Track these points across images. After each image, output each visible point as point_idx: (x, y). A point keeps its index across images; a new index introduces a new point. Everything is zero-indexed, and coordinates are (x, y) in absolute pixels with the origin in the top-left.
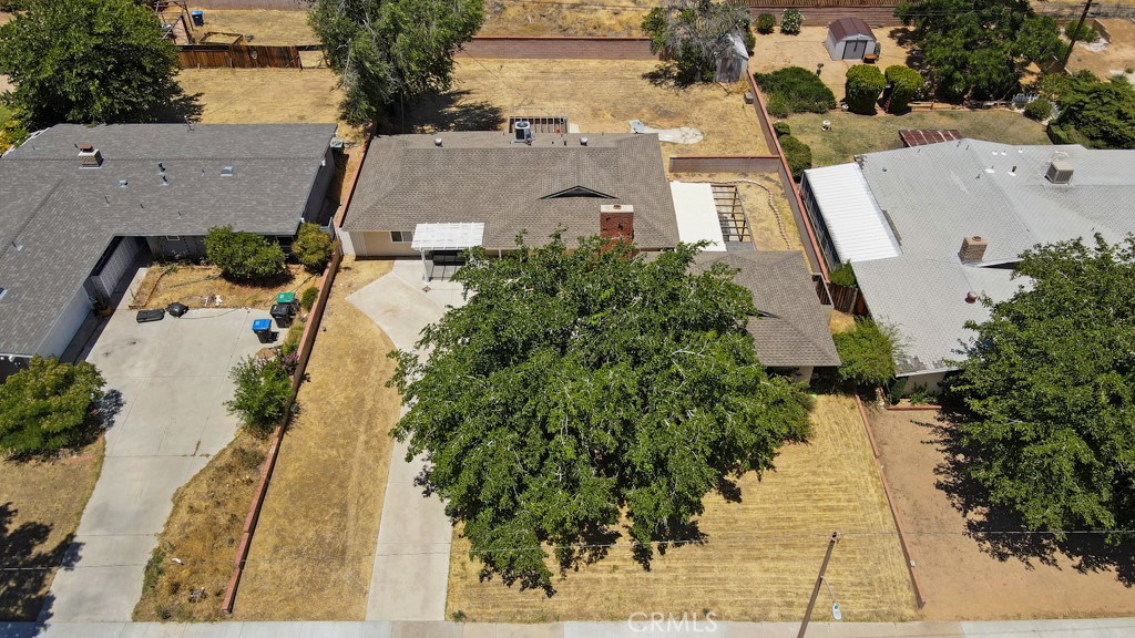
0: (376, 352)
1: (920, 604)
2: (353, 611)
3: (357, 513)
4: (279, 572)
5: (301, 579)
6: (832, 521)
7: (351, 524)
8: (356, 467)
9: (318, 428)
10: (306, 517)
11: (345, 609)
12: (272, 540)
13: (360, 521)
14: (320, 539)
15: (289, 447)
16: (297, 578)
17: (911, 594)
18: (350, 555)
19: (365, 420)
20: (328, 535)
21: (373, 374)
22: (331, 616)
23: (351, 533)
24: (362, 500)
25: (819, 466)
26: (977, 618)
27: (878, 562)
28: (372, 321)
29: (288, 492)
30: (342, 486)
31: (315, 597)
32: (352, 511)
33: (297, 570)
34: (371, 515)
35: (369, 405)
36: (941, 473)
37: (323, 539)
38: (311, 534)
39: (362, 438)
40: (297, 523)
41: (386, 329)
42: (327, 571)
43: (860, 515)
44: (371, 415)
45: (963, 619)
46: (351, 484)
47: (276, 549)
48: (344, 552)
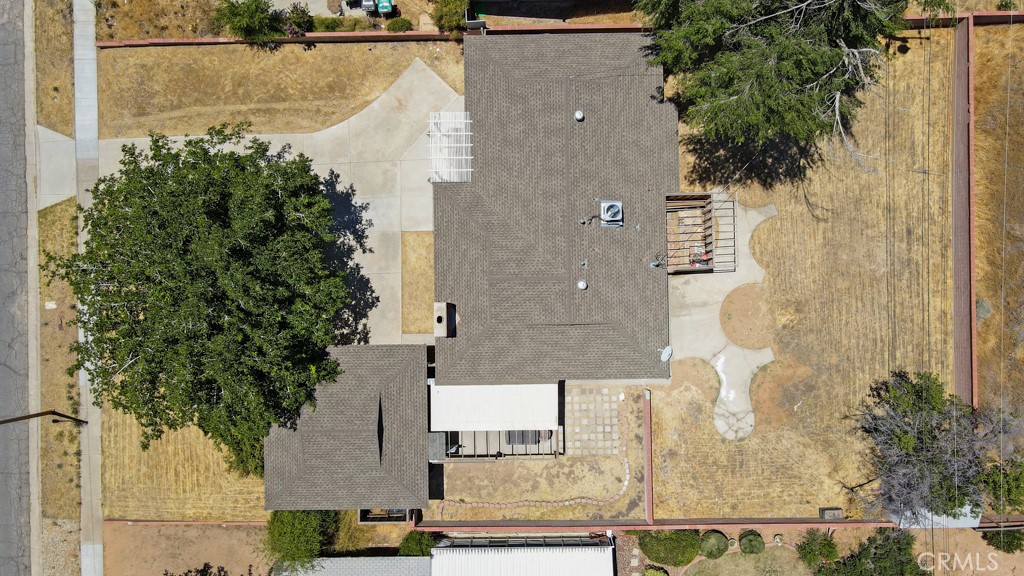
0: (344, 101)
1: (110, 519)
2: (105, 130)
3: (174, 118)
4: (127, 73)
5: (123, 90)
6: (167, 473)
7: (166, 115)
8: (216, 108)
9: (254, 70)
10: (170, 81)
11: (105, 125)
12: (149, 61)
13: (168, 122)
14: (153, 95)
15: (234, 51)
16: (124, 87)
17: (117, 516)
18: (143, 119)
19: (262, 106)
20: (155, 101)
21: (316, 103)
22: (101, 116)
23: (158, 117)
24: (185, 119)
25: (214, 474)
26: (104, 557)
27: (140, 501)
28: (385, 89)
29: (191, 62)
30: (197, 101)
31: (111, 102)
32: (177, 113)
33: (129, 85)
34: (176, 129)
35: (280, 106)
36: (219, 572)
37: (152, 98)
38: (156, 87)
39: (244, 108)
40: (165, 76)
41: (375, 105)
42: (129, 106)
43: (173, 496)
44: (267, 111)
45: (104, 547)
46: (197, 109)
47: (143, 66)
48: (143, 114)
